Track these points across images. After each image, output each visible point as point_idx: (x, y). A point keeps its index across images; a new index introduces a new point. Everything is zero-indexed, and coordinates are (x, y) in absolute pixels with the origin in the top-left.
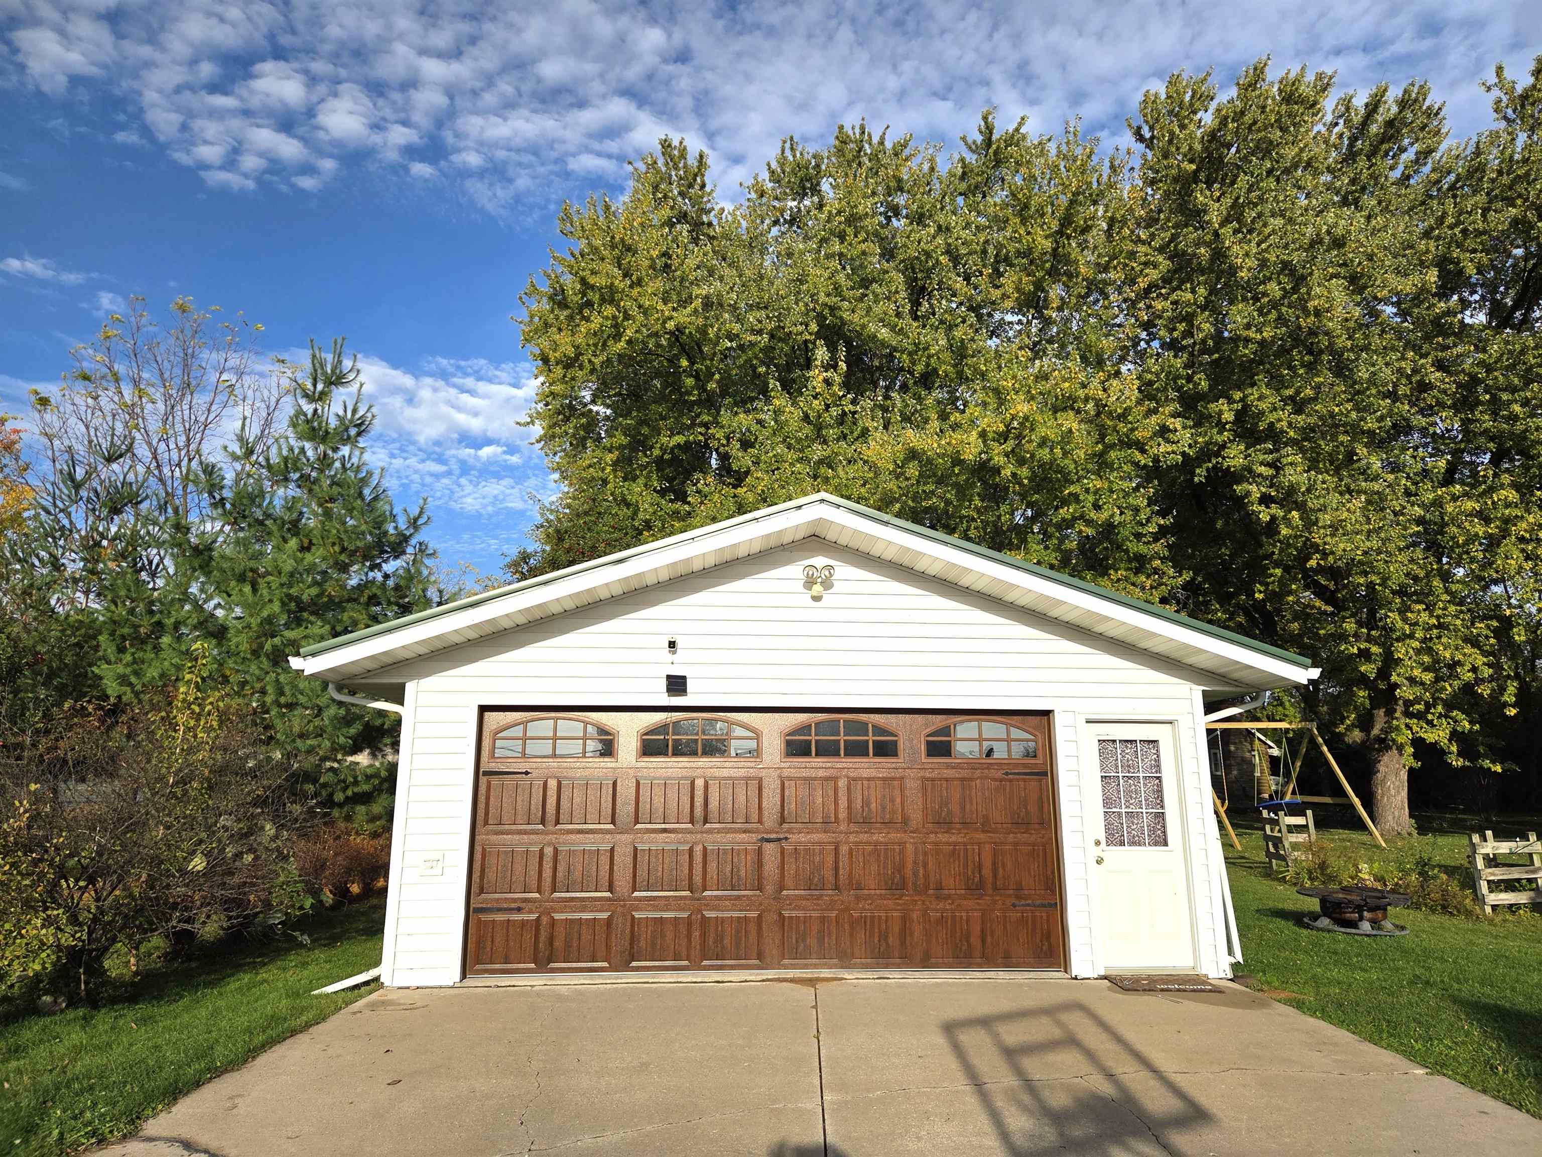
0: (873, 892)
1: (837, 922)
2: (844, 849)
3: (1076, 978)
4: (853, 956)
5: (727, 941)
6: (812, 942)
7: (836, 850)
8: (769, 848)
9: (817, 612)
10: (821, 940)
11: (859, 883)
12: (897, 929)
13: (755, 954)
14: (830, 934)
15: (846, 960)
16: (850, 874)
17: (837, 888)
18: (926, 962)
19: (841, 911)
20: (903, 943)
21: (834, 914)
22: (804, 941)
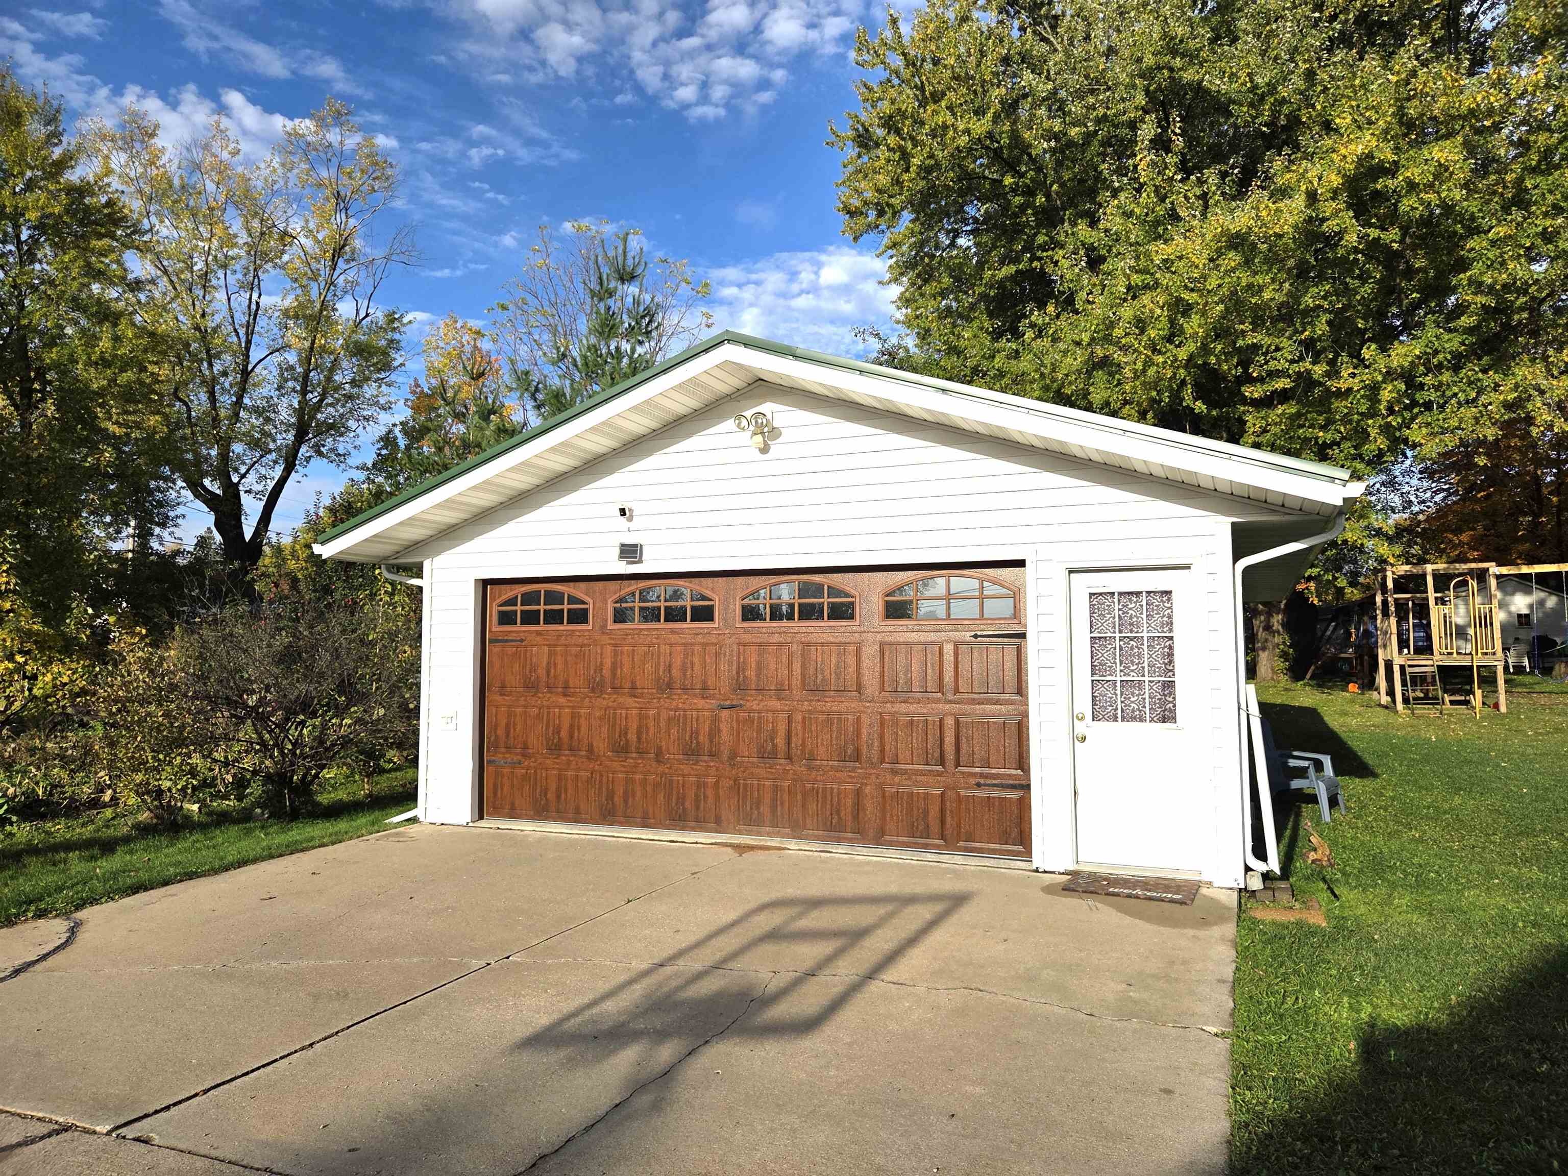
0: (825, 763)
1: (790, 792)
2: (799, 717)
3: (1037, 871)
4: (805, 828)
5: (688, 804)
6: (765, 809)
7: (790, 720)
8: (725, 713)
9: (766, 464)
10: (773, 808)
11: (811, 753)
12: (849, 802)
13: (712, 819)
14: (782, 804)
15: (797, 831)
16: (803, 744)
17: (789, 757)
18: (879, 838)
19: (794, 780)
20: (856, 817)
21: (787, 783)
22: (758, 808)
